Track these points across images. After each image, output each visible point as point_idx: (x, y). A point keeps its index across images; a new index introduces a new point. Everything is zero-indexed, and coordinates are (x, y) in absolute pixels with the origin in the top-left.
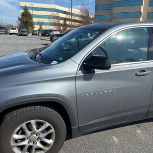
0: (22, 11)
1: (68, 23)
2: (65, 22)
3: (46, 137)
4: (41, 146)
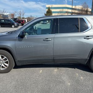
0: (47, 10)
3: (5, 62)
4: (4, 66)
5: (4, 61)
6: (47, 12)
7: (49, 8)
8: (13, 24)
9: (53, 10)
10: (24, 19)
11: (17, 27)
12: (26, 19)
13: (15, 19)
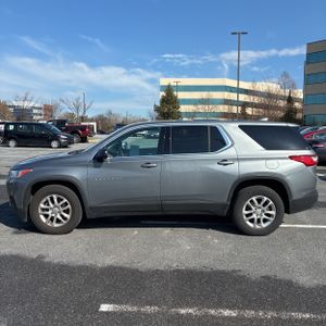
0: (163, 93)
1: (249, 111)
2: (243, 110)
3: (64, 211)
4: (60, 218)
5: (62, 209)
6: (164, 100)
7: (169, 90)
8: (56, 138)
9: (181, 95)
10: (87, 124)
11: (66, 147)
12: (92, 120)
13: (60, 123)
